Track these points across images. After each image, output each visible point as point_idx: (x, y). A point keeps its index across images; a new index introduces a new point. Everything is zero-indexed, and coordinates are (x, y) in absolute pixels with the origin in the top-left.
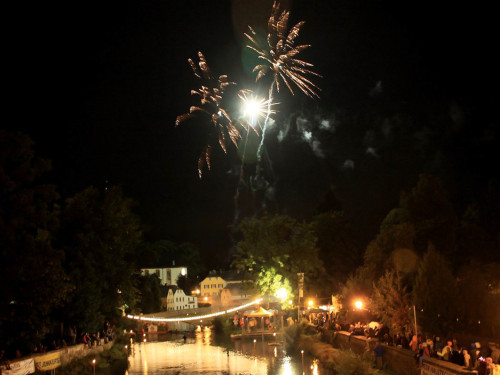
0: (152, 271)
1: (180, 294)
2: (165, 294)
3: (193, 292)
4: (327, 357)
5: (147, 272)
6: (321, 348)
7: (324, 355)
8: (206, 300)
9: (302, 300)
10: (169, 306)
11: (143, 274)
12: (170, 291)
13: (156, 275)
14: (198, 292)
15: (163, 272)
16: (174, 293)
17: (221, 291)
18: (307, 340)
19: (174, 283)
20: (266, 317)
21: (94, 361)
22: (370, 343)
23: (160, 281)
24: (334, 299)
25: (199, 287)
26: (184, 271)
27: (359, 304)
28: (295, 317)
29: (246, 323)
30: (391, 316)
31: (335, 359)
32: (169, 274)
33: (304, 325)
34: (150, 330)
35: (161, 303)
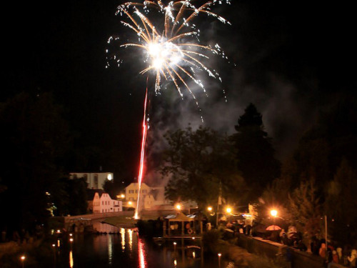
0: (80, 175)
1: (106, 197)
2: (92, 198)
3: (118, 197)
4: (242, 261)
5: (75, 177)
6: (237, 252)
7: (239, 259)
8: (130, 204)
9: (221, 207)
10: (95, 208)
11: (72, 177)
12: (97, 194)
13: (84, 179)
14: (123, 196)
15: (91, 176)
16: (100, 196)
17: (145, 196)
18: (224, 244)
19: (100, 187)
20: (186, 223)
21: (23, 258)
22: (283, 248)
23: (87, 185)
24: (251, 207)
25: (124, 192)
26: (110, 177)
27: (274, 213)
28: (214, 223)
29: (168, 227)
30: (303, 225)
31: (249, 262)
32: (96, 179)
33: (222, 230)
34: (76, 230)
35: (87, 205)
